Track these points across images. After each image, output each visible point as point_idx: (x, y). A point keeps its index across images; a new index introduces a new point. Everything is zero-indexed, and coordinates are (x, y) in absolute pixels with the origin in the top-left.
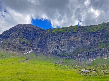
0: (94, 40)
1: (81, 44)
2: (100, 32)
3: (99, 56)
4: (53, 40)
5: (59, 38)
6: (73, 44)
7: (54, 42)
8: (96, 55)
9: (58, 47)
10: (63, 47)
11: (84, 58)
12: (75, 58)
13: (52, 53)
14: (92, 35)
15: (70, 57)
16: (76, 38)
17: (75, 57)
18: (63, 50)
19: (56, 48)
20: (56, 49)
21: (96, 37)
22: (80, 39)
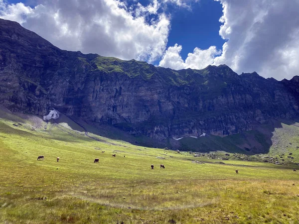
0: (178, 102)
1: (158, 107)
2: (187, 89)
3: (186, 132)
4: (103, 90)
5: (118, 88)
6: (145, 106)
7: (105, 95)
8: (183, 131)
9: (114, 107)
10: (126, 109)
11: (165, 134)
12: (149, 134)
13: (101, 120)
14: (175, 92)
15: (140, 132)
16: (149, 93)
17: (149, 132)
18: (124, 115)
19: (109, 109)
20: (111, 113)
21: (182, 97)
22: (156, 96)
